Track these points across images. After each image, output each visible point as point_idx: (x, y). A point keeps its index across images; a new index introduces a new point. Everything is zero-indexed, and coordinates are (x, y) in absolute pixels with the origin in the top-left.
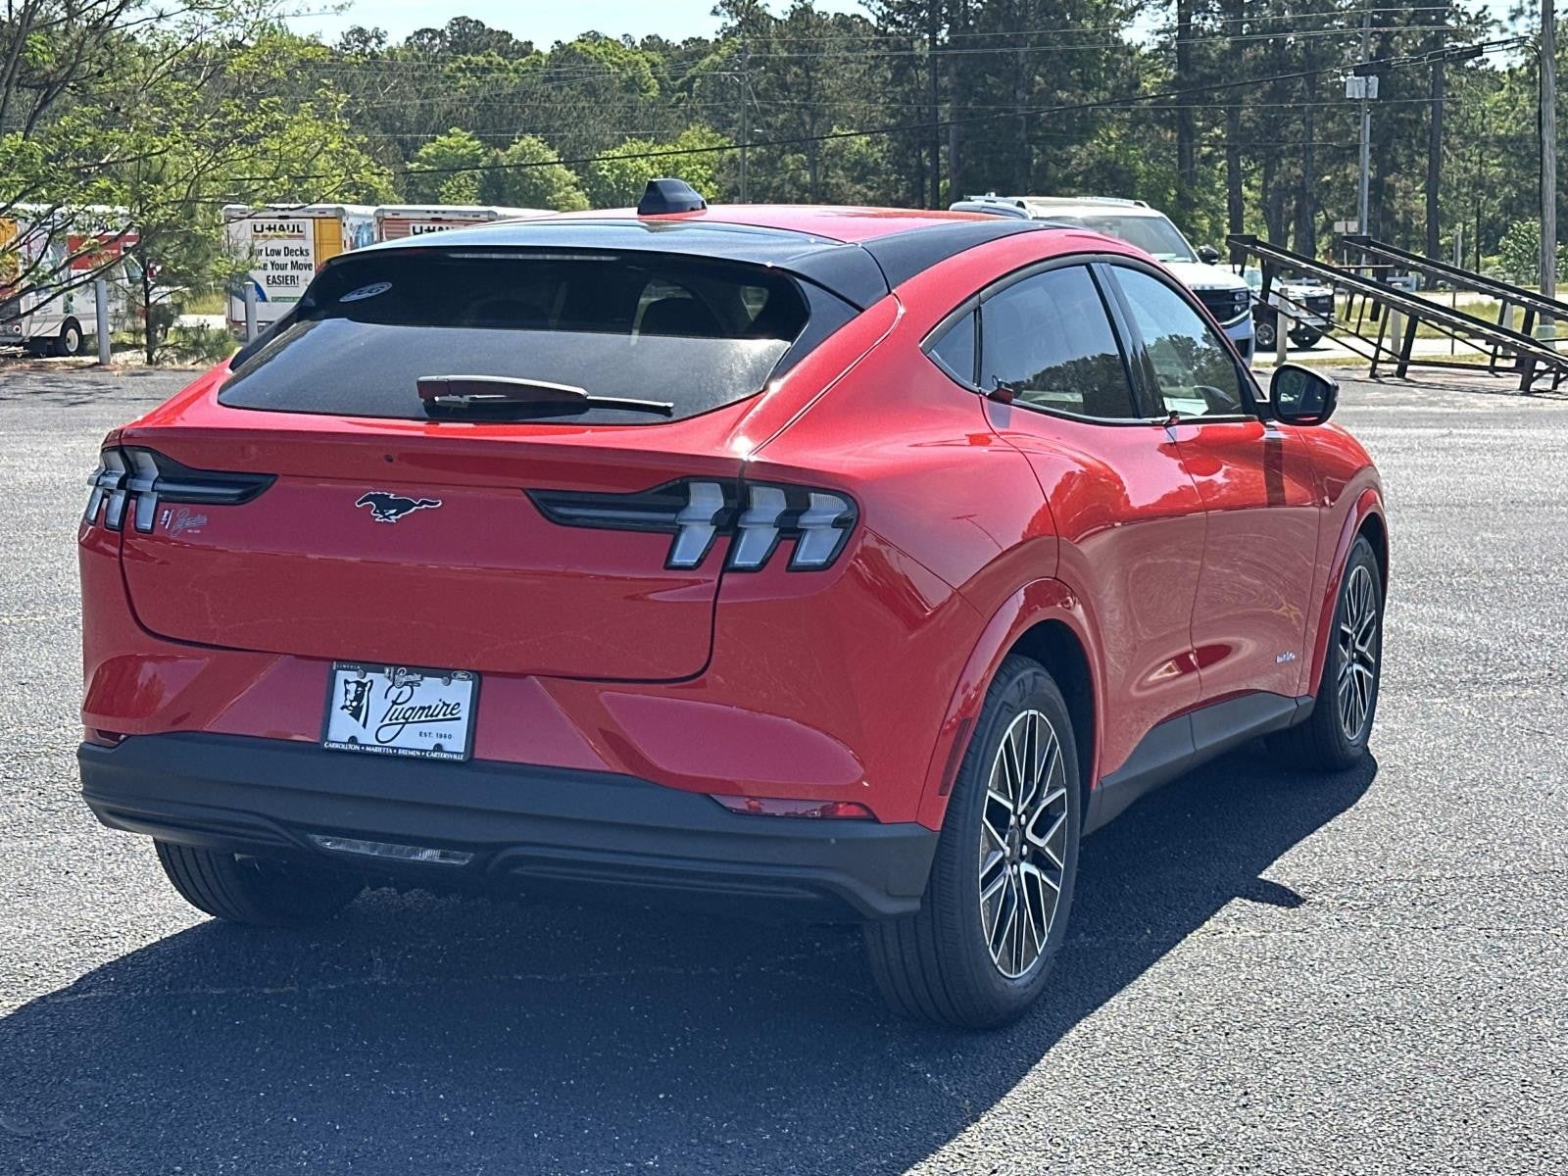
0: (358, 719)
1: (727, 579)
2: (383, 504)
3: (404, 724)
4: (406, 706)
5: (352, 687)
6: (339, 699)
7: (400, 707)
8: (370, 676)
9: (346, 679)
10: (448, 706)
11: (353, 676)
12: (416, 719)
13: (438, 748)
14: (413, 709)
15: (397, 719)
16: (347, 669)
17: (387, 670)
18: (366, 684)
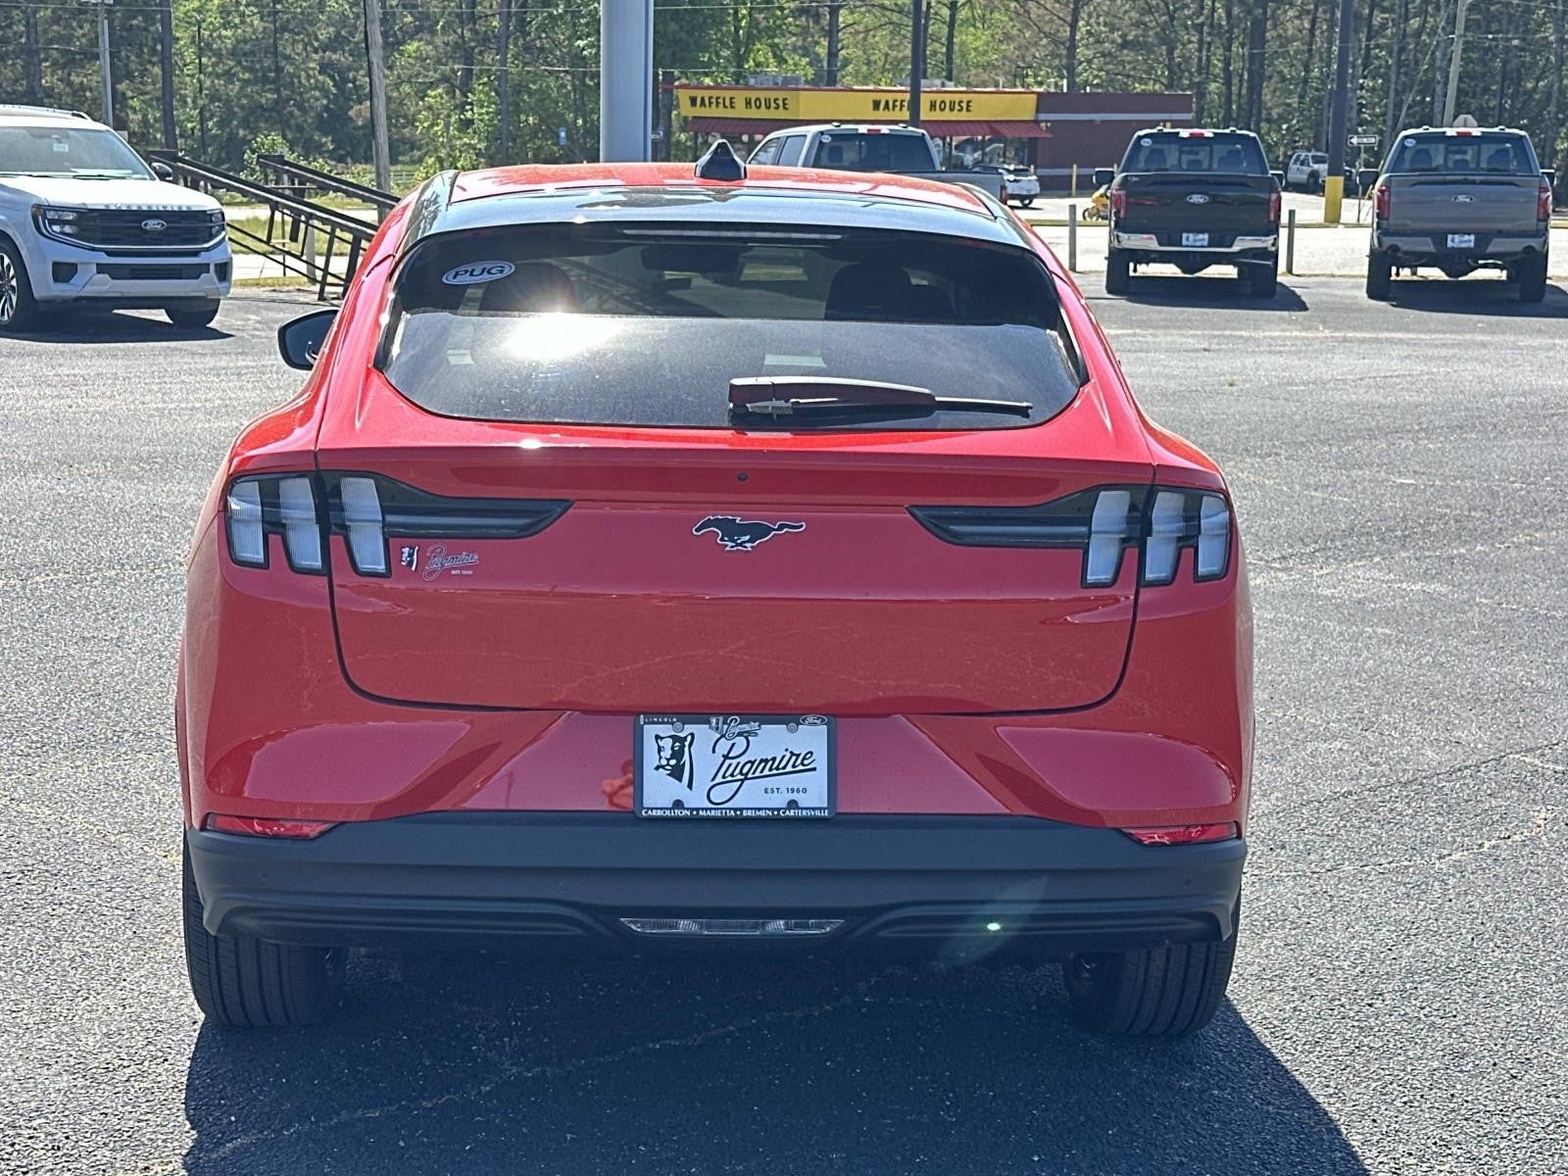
0: (680, 781)
1: (1146, 595)
2: (731, 530)
3: (743, 781)
4: (743, 760)
5: (667, 743)
6: (650, 758)
7: (735, 762)
8: (689, 728)
9: (656, 736)
10: (798, 756)
11: (665, 730)
12: (757, 774)
13: (793, 804)
14: (753, 763)
15: (732, 775)
16: (658, 723)
17: (714, 721)
18: (685, 738)
